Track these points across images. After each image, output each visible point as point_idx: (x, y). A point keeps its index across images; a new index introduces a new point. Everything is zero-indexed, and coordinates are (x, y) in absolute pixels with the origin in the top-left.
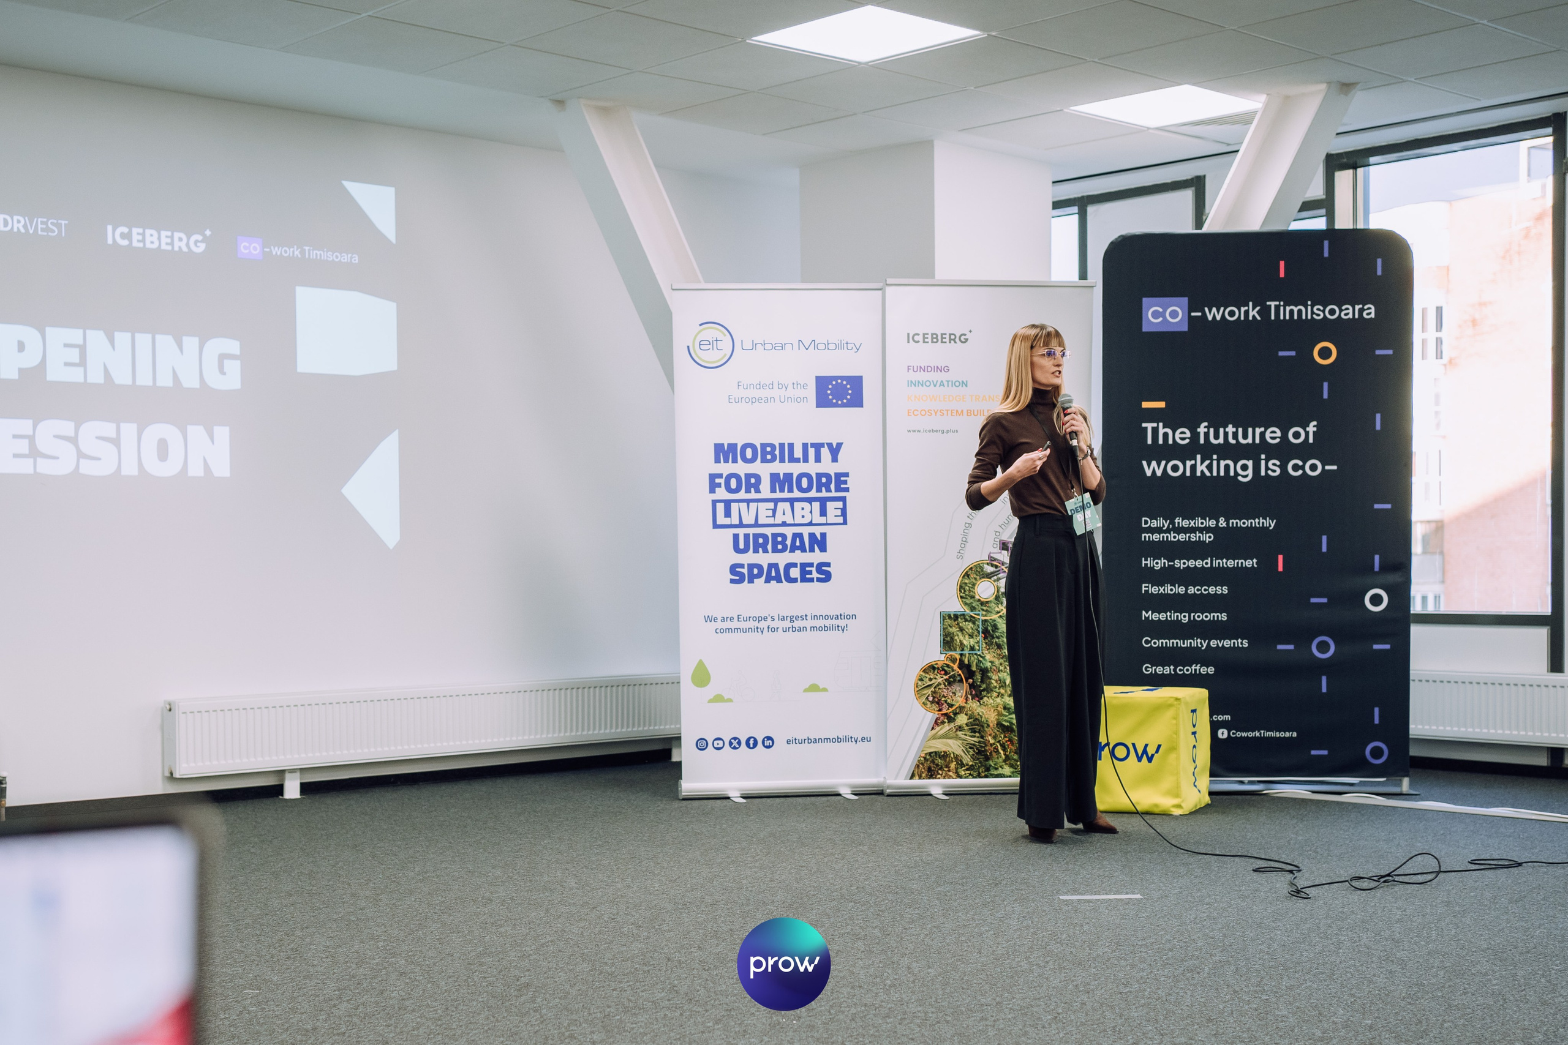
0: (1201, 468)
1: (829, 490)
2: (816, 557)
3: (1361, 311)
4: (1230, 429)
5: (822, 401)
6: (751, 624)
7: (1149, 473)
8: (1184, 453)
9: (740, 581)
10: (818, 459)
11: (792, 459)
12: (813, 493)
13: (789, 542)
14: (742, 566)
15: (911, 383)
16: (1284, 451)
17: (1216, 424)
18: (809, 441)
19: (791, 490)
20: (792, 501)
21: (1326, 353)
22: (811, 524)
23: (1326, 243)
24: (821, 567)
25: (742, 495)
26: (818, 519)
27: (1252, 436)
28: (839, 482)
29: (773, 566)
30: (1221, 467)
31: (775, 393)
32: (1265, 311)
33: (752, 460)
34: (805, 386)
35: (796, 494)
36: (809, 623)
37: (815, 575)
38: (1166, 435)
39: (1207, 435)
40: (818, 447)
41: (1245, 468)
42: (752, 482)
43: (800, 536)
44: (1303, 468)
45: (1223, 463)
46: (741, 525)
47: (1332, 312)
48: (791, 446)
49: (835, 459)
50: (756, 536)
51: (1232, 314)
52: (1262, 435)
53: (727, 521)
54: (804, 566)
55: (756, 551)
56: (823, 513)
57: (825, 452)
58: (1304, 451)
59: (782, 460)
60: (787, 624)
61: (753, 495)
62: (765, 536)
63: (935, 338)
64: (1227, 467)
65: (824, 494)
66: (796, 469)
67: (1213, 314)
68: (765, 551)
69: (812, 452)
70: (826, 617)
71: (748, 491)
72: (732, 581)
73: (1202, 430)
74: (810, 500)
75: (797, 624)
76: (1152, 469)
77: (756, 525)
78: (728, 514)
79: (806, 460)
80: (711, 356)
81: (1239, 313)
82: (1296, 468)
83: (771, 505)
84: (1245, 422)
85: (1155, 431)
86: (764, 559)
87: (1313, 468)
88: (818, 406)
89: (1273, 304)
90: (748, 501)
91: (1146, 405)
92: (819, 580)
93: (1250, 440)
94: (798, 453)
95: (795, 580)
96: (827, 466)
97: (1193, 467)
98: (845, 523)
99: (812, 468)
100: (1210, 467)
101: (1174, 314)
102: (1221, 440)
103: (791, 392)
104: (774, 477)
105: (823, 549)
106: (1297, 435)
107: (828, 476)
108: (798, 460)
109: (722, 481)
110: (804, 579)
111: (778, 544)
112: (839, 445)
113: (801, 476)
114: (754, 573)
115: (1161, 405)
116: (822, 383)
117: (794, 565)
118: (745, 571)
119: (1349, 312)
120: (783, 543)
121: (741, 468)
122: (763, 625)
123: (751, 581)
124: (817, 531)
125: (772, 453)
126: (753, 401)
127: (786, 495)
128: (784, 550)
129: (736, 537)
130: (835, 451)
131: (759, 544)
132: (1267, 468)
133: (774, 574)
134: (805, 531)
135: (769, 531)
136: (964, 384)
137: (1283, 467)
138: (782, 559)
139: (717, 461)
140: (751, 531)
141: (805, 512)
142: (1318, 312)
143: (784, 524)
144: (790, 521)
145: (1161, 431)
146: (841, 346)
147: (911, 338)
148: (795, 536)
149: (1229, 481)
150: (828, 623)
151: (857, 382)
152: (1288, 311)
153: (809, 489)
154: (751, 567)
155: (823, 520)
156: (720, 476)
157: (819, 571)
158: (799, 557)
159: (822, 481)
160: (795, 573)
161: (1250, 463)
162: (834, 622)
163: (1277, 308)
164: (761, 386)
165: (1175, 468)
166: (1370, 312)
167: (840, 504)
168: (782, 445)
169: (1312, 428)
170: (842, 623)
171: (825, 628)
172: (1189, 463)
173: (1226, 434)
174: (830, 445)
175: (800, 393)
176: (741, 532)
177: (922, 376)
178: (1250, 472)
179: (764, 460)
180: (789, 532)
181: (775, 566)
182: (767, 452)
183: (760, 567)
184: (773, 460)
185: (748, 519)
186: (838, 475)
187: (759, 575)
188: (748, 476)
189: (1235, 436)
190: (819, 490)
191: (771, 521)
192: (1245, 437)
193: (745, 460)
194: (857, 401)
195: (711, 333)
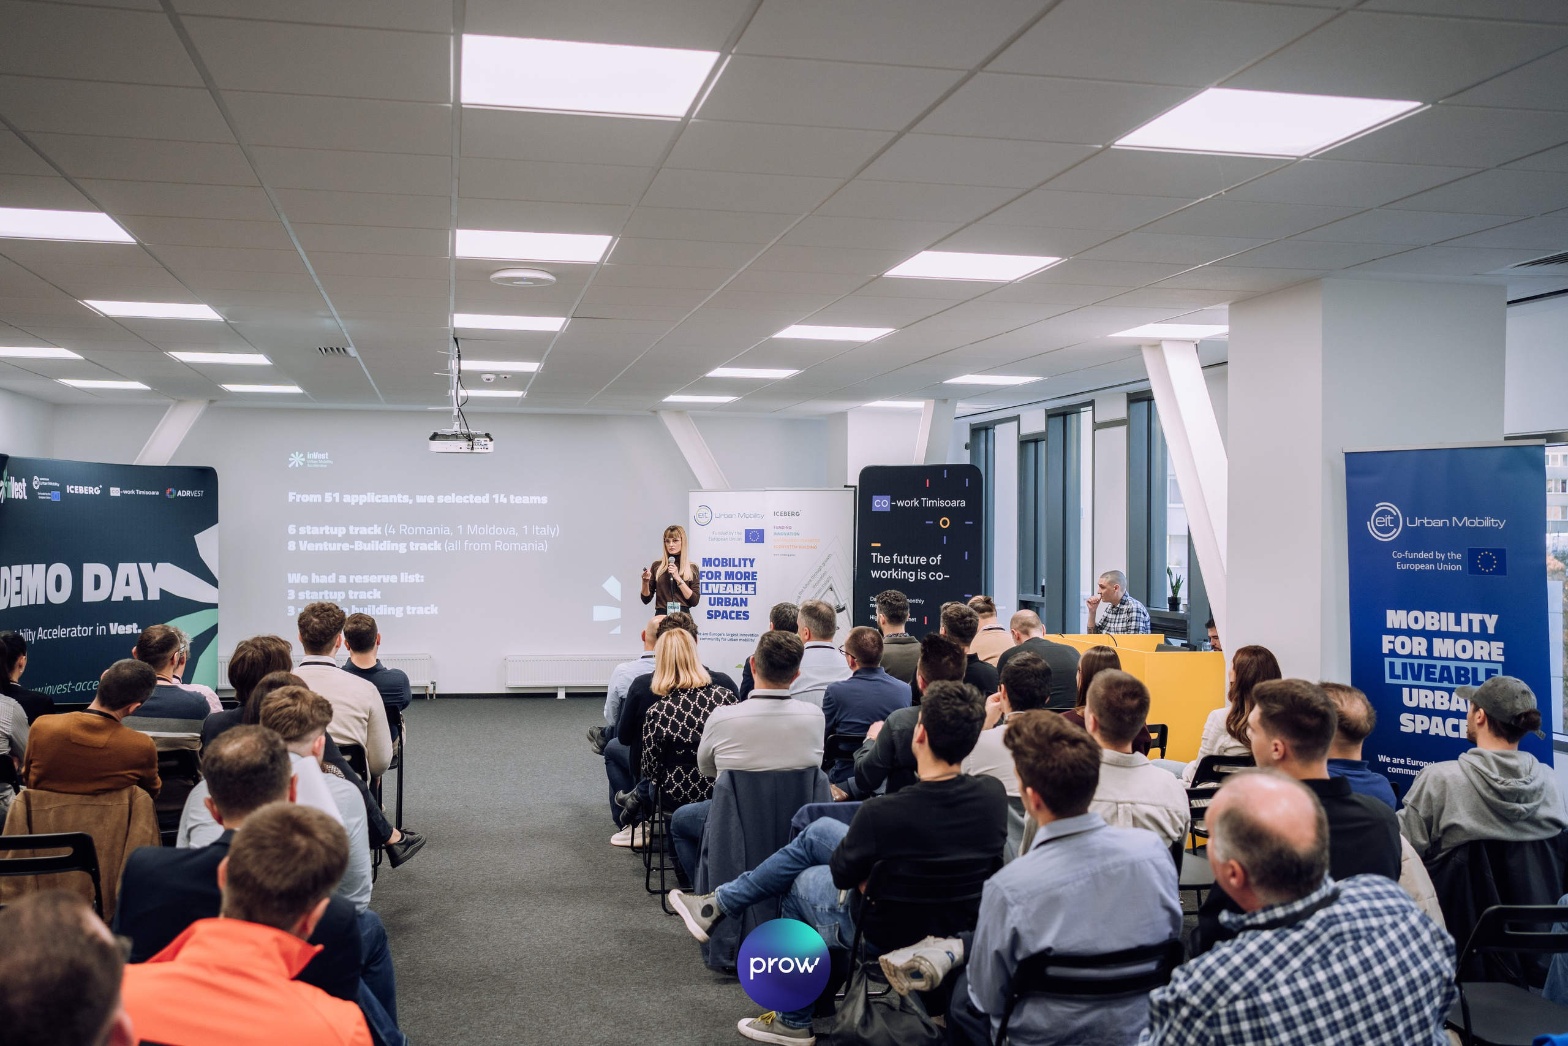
0: (894, 575)
1: (749, 579)
2: (743, 609)
3: (960, 503)
4: (906, 557)
5: (747, 540)
6: (715, 637)
7: (873, 576)
8: (887, 567)
9: (711, 618)
10: (745, 566)
11: (734, 565)
12: (743, 581)
13: (731, 602)
14: (712, 611)
15: (775, 534)
16: (927, 568)
17: (901, 555)
18: (742, 558)
19: (733, 579)
20: (733, 584)
21: (945, 523)
22: (741, 594)
23: (945, 471)
24: (745, 612)
25: (713, 580)
26: (744, 592)
27: (915, 561)
28: (753, 576)
29: (725, 612)
30: (902, 574)
31: (728, 536)
32: (920, 503)
33: (718, 565)
34: (740, 534)
35: (735, 581)
36: (739, 638)
37: (742, 616)
38: (880, 559)
39: (897, 559)
40: (745, 560)
41: (912, 575)
42: (717, 575)
43: (736, 599)
44: (935, 576)
45: (903, 573)
46: (712, 594)
47: (948, 503)
48: (734, 559)
49: (752, 566)
50: (718, 599)
51: (907, 503)
52: (919, 560)
53: (707, 592)
54: (737, 612)
55: (718, 605)
56: (746, 589)
57: (748, 562)
58: (936, 568)
59: (730, 566)
60: (730, 637)
61: (718, 581)
62: (722, 599)
63: (785, 514)
64: (905, 574)
65: (747, 581)
66: (735, 570)
67: (900, 503)
68: (722, 605)
69: (742, 562)
70: (747, 635)
71: (716, 579)
72: (708, 618)
73: (895, 557)
74: (741, 583)
75: (734, 638)
76: (875, 574)
77: (719, 594)
78: (707, 588)
79: (740, 566)
80: (702, 520)
81: (911, 503)
82: (932, 576)
83: (725, 585)
84: (912, 554)
85: (876, 556)
86: (721, 608)
87: (940, 576)
88: (746, 541)
89: (924, 499)
90: (716, 583)
91: (873, 545)
92: (744, 619)
93: (914, 563)
94: (737, 563)
95: (733, 618)
96: (748, 569)
97: (891, 574)
98: (755, 594)
99: (742, 569)
100: (898, 574)
101: (885, 503)
102: (902, 562)
103: (735, 536)
104: (726, 573)
105: (746, 605)
106: (933, 561)
107: (749, 573)
108: (736, 566)
109: (705, 574)
110: (737, 618)
111: (727, 602)
112: (754, 559)
113: (737, 573)
114: (717, 614)
115: (879, 545)
116: (747, 532)
117: (734, 612)
118: (713, 613)
119: (955, 503)
120: (729, 602)
121: (713, 569)
122: (720, 637)
123: (715, 618)
124: (744, 597)
125: (726, 562)
126: (719, 540)
127: (731, 581)
128: (729, 605)
129: (710, 598)
130: (752, 562)
131: (719, 602)
132: (921, 576)
133: (725, 616)
134: (739, 597)
135: (723, 597)
136: (798, 534)
137: (927, 575)
138: (729, 609)
139: (703, 566)
140: (717, 596)
141: (739, 589)
142: (941, 503)
143: (730, 594)
144: (732, 593)
145: (879, 557)
146: (755, 516)
147: (776, 514)
148: (734, 599)
149: (905, 581)
150: (747, 638)
151: (761, 532)
152: (929, 503)
153: (741, 579)
154: (716, 612)
155: (746, 592)
156: (704, 572)
157: (744, 615)
158: (735, 608)
159: (746, 575)
160: (734, 615)
161: (914, 573)
162: (750, 637)
163: (926, 501)
164: (723, 533)
165: (884, 574)
166: (963, 504)
167: (753, 586)
168: (730, 559)
169: (939, 558)
170: (753, 638)
171: (746, 640)
172: (889, 572)
173: (904, 559)
174: (750, 559)
175: (738, 536)
176: (713, 596)
177: (780, 531)
178: (914, 577)
179: (723, 566)
180: (732, 597)
181: (726, 612)
182: (724, 562)
183: (719, 612)
184: (726, 566)
185: (715, 591)
186: (753, 573)
187: (719, 616)
188: (716, 572)
189: (908, 559)
190: (745, 579)
191: (724, 592)
192: (912, 561)
193: (715, 565)
194: (761, 540)
195: (703, 510)
